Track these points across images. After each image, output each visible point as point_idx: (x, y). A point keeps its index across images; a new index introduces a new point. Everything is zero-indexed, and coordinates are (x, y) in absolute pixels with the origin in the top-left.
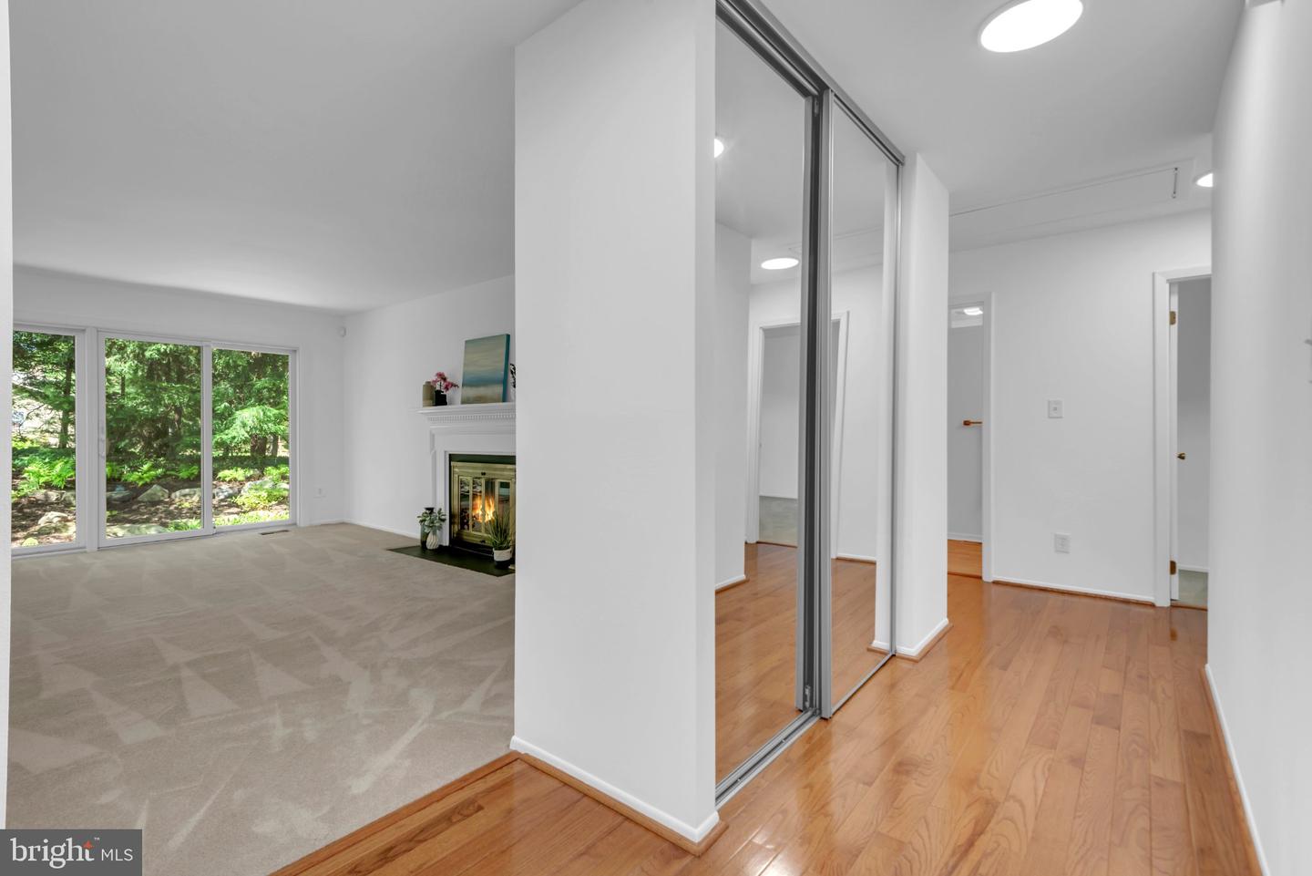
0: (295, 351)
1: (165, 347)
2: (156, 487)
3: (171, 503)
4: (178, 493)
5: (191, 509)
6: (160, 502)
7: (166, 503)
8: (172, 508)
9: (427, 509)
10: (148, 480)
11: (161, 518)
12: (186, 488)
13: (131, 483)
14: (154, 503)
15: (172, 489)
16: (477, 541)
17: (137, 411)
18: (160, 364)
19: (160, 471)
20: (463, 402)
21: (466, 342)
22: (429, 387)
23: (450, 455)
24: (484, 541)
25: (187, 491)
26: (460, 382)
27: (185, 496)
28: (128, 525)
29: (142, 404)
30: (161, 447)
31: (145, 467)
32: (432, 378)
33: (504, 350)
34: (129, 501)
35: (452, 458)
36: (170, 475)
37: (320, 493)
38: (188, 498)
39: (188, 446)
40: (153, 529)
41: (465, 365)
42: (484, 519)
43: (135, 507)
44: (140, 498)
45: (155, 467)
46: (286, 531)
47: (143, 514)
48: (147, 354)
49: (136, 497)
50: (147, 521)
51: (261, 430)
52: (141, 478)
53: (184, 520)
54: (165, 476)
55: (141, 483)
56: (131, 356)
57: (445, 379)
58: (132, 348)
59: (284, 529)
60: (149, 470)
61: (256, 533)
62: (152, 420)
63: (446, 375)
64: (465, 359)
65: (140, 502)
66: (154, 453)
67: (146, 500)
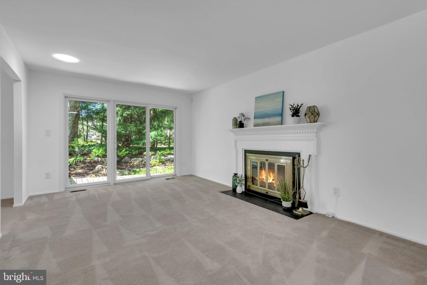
0: (176, 108)
1: (128, 112)
2: (127, 158)
3: (131, 163)
4: (133, 159)
5: (137, 165)
6: (128, 162)
7: (130, 163)
8: (131, 164)
9: (234, 174)
10: (124, 155)
11: (129, 168)
12: (135, 158)
13: (120, 156)
14: (127, 163)
15: (131, 158)
16: (264, 192)
17: (121, 133)
18: (127, 118)
19: (128, 152)
20: (255, 126)
21: (256, 98)
22: (235, 120)
23: (245, 150)
24: (267, 193)
25: (135, 159)
26: (252, 117)
27: (135, 160)
28: (119, 170)
29: (122, 131)
30: (127, 144)
31: (124, 151)
32: (237, 116)
33: (282, 99)
34: (119, 161)
35: (246, 152)
36: (130, 153)
37: (184, 163)
38: (136, 161)
39: (135, 144)
40: (127, 172)
41: (255, 109)
42: (267, 181)
43: (121, 164)
44: (122, 161)
45: (126, 151)
46: (174, 178)
47: (124, 166)
48: (124, 115)
49: (121, 161)
50: (124, 169)
51: (156, 139)
52: (122, 154)
53: (135, 169)
54: (129, 153)
55: (122, 156)
56: (119, 115)
57: (244, 116)
58: (119, 113)
59: (173, 177)
60: (125, 152)
61: (164, 179)
62: (125, 136)
63: (244, 114)
64: (255, 106)
65: (122, 162)
66: (125, 146)
67: (124, 161)
